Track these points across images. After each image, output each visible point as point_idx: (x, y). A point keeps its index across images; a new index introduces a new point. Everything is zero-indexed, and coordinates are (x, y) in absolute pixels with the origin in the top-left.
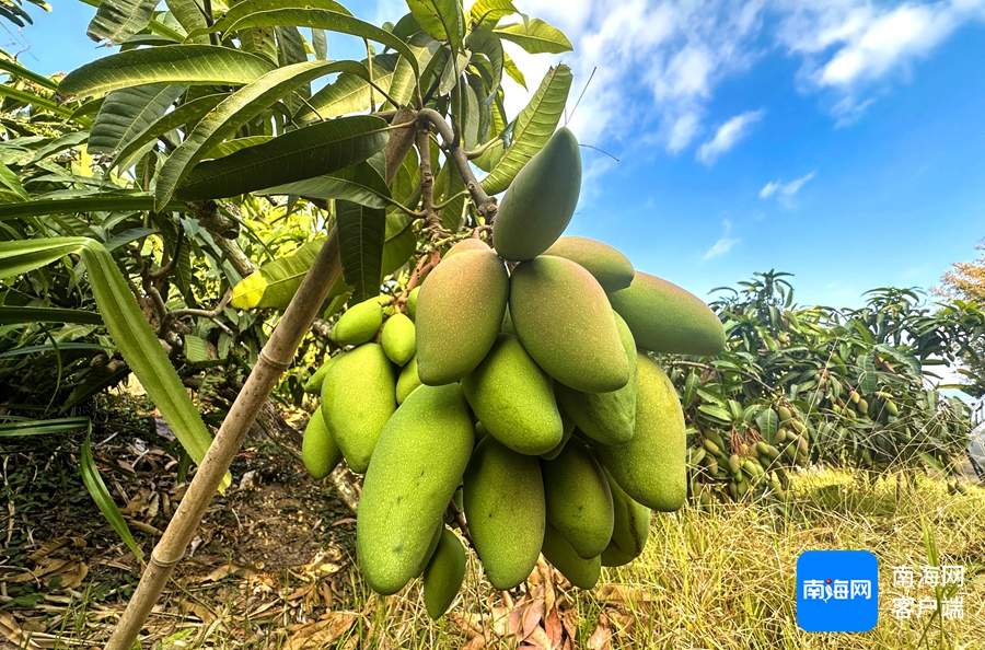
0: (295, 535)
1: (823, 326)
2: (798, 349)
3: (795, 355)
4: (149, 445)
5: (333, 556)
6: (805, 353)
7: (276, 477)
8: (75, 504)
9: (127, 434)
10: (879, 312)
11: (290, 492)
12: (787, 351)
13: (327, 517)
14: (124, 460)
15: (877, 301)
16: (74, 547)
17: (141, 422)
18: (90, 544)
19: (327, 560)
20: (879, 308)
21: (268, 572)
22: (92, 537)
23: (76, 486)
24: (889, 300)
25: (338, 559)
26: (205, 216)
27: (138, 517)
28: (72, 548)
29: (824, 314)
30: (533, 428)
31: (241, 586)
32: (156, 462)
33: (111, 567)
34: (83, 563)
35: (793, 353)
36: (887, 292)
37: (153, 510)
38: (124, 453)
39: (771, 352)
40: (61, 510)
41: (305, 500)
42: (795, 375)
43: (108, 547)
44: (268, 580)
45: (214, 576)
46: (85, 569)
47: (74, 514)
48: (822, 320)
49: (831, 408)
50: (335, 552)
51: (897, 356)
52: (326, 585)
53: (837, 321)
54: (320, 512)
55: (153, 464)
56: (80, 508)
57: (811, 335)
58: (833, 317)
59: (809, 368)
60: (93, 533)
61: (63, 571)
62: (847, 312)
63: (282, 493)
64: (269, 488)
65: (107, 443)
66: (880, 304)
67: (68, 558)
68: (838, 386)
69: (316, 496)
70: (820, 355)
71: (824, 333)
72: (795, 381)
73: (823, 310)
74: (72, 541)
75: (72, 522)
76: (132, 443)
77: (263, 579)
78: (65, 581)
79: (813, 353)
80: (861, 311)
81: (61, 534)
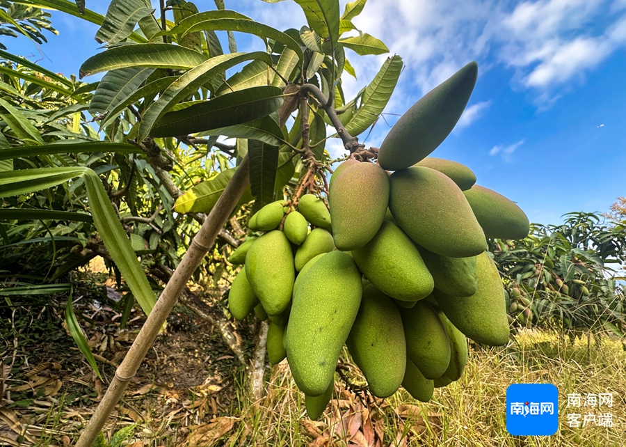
0: (193, 366)
1: (536, 236)
2: (521, 251)
3: (518, 255)
4: (102, 305)
5: (217, 380)
6: (525, 253)
7: (181, 327)
8: (55, 341)
9: (89, 297)
10: (573, 227)
11: (190, 337)
12: (514, 252)
13: (214, 354)
14: (86, 313)
15: (572, 221)
16: (53, 369)
17: (98, 290)
18: (63, 368)
19: (213, 382)
20: (573, 225)
21: (176, 389)
22: (65, 363)
23: (56, 330)
24: (579, 220)
25: (220, 382)
26: (153, 156)
27: (94, 351)
28: (52, 370)
29: (536, 229)
30: (415, 281)
31: (159, 398)
32: (107, 315)
33: (76, 383)
34: (59, 380)
35: (517, 253)
36: (578, 215)
37: (104, 347)
38: (86, 309)
39: (503, 253)
40: (46, 345)
41: (200, 343)
42: (519, 267)
43: (74, 370)
44: (176, 395)
45: (142, 391)
46: (60, 384)
47: (54, 348)
48: (536, 232)
49: (544, 290)
50: (218, 378)
51: (587, 257)
52: (213, 399)
53: (545, 233)
54: (209, 351)
55: (104, 316)
56: (58, 344)
57: (529, 242)
58: (542, 231)
59: (528, 263)
60: (65, 360)
61: (46, 385)
62: (551, 228)
63: (185, 338)
64: (177, 334)
65: (76, 303)
66: (573, 222)
67: (49, 376)
68: (548, 275)
69: (207, 340)
70: (535, 255)
71: (537, 241)
72: (519, 272)
73: (536, 226)
74: (52, 365)
75: (53, 353)
76: (92, 303)
77: (172, 394)
78: (47, 392)
79: (531, 254)
80: (561, 227)
81: (45, 361)
